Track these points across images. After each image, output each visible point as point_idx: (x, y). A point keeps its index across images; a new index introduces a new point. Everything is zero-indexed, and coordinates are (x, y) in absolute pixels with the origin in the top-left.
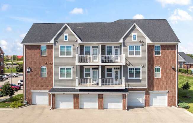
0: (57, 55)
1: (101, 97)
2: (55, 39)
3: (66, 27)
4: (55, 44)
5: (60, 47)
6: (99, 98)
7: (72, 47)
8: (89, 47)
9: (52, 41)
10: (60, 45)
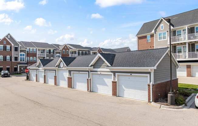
0: (157, 40)
1: (189, 67)
2: (155, 30)
3: (162, 20)
4: (155, 33)
5: (158, 34)
6: (187, 68)
7: (167, 33)
8: (181, 31)
9: (153, 31)
10: (158, 33)
